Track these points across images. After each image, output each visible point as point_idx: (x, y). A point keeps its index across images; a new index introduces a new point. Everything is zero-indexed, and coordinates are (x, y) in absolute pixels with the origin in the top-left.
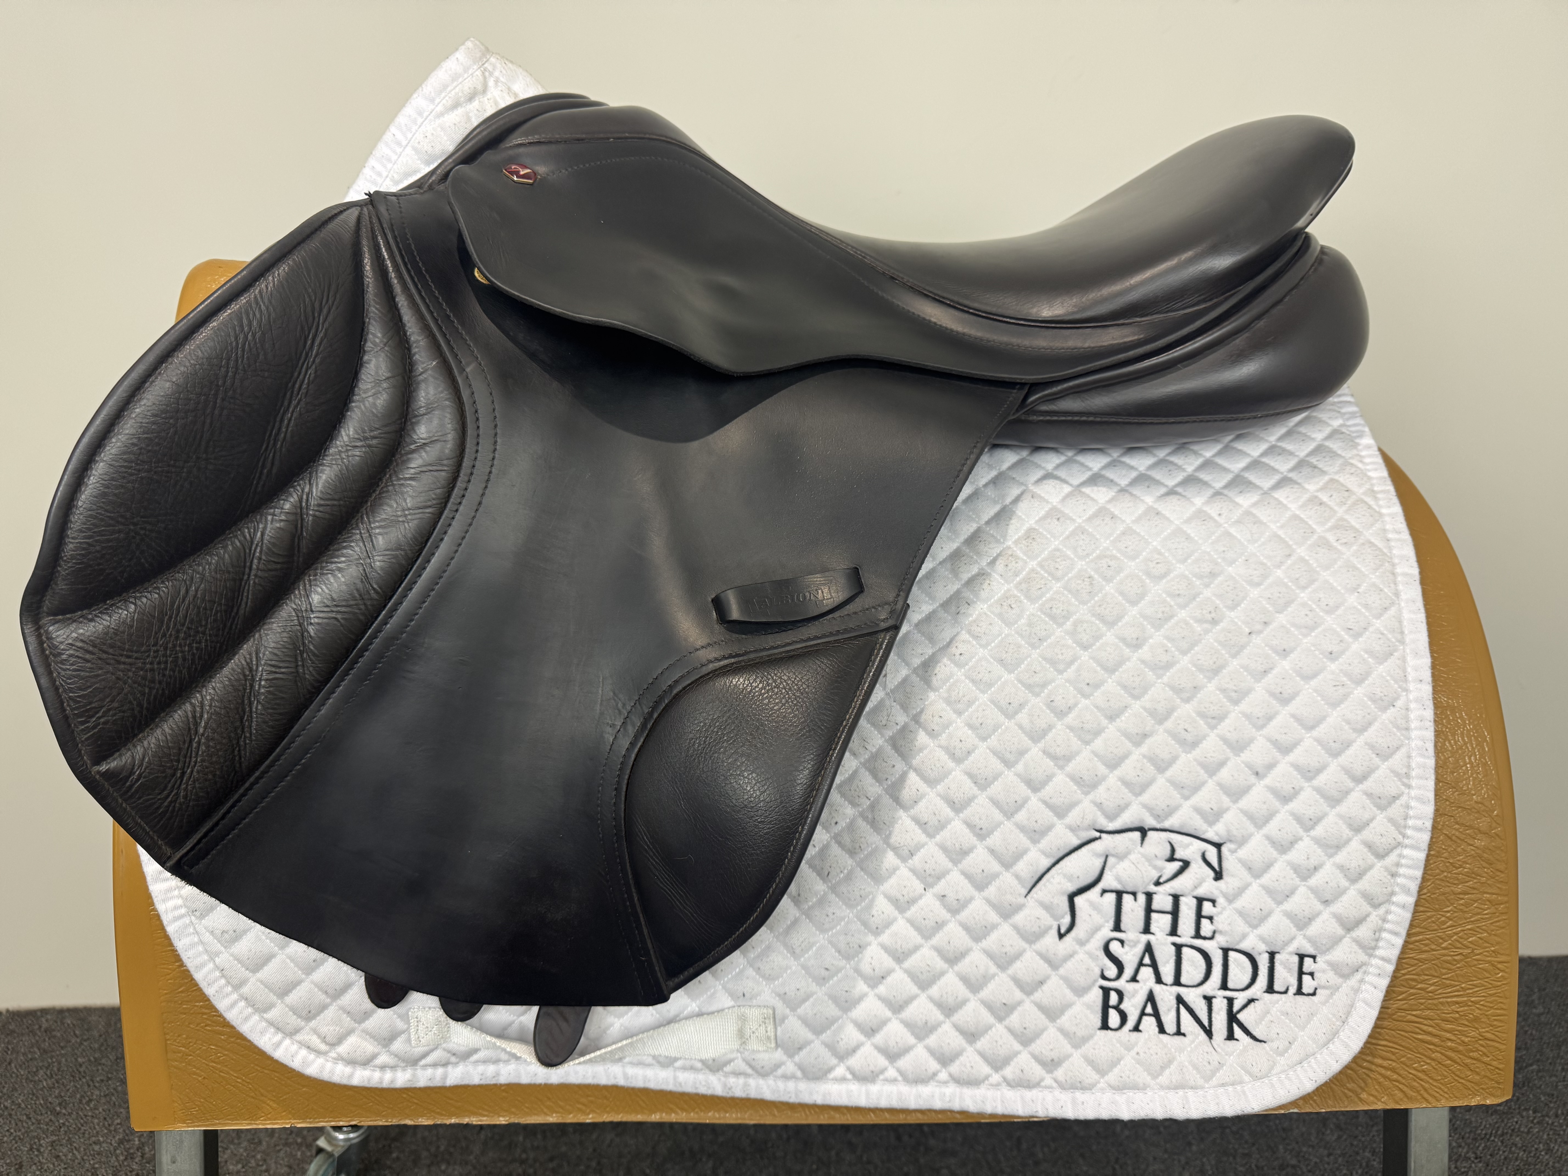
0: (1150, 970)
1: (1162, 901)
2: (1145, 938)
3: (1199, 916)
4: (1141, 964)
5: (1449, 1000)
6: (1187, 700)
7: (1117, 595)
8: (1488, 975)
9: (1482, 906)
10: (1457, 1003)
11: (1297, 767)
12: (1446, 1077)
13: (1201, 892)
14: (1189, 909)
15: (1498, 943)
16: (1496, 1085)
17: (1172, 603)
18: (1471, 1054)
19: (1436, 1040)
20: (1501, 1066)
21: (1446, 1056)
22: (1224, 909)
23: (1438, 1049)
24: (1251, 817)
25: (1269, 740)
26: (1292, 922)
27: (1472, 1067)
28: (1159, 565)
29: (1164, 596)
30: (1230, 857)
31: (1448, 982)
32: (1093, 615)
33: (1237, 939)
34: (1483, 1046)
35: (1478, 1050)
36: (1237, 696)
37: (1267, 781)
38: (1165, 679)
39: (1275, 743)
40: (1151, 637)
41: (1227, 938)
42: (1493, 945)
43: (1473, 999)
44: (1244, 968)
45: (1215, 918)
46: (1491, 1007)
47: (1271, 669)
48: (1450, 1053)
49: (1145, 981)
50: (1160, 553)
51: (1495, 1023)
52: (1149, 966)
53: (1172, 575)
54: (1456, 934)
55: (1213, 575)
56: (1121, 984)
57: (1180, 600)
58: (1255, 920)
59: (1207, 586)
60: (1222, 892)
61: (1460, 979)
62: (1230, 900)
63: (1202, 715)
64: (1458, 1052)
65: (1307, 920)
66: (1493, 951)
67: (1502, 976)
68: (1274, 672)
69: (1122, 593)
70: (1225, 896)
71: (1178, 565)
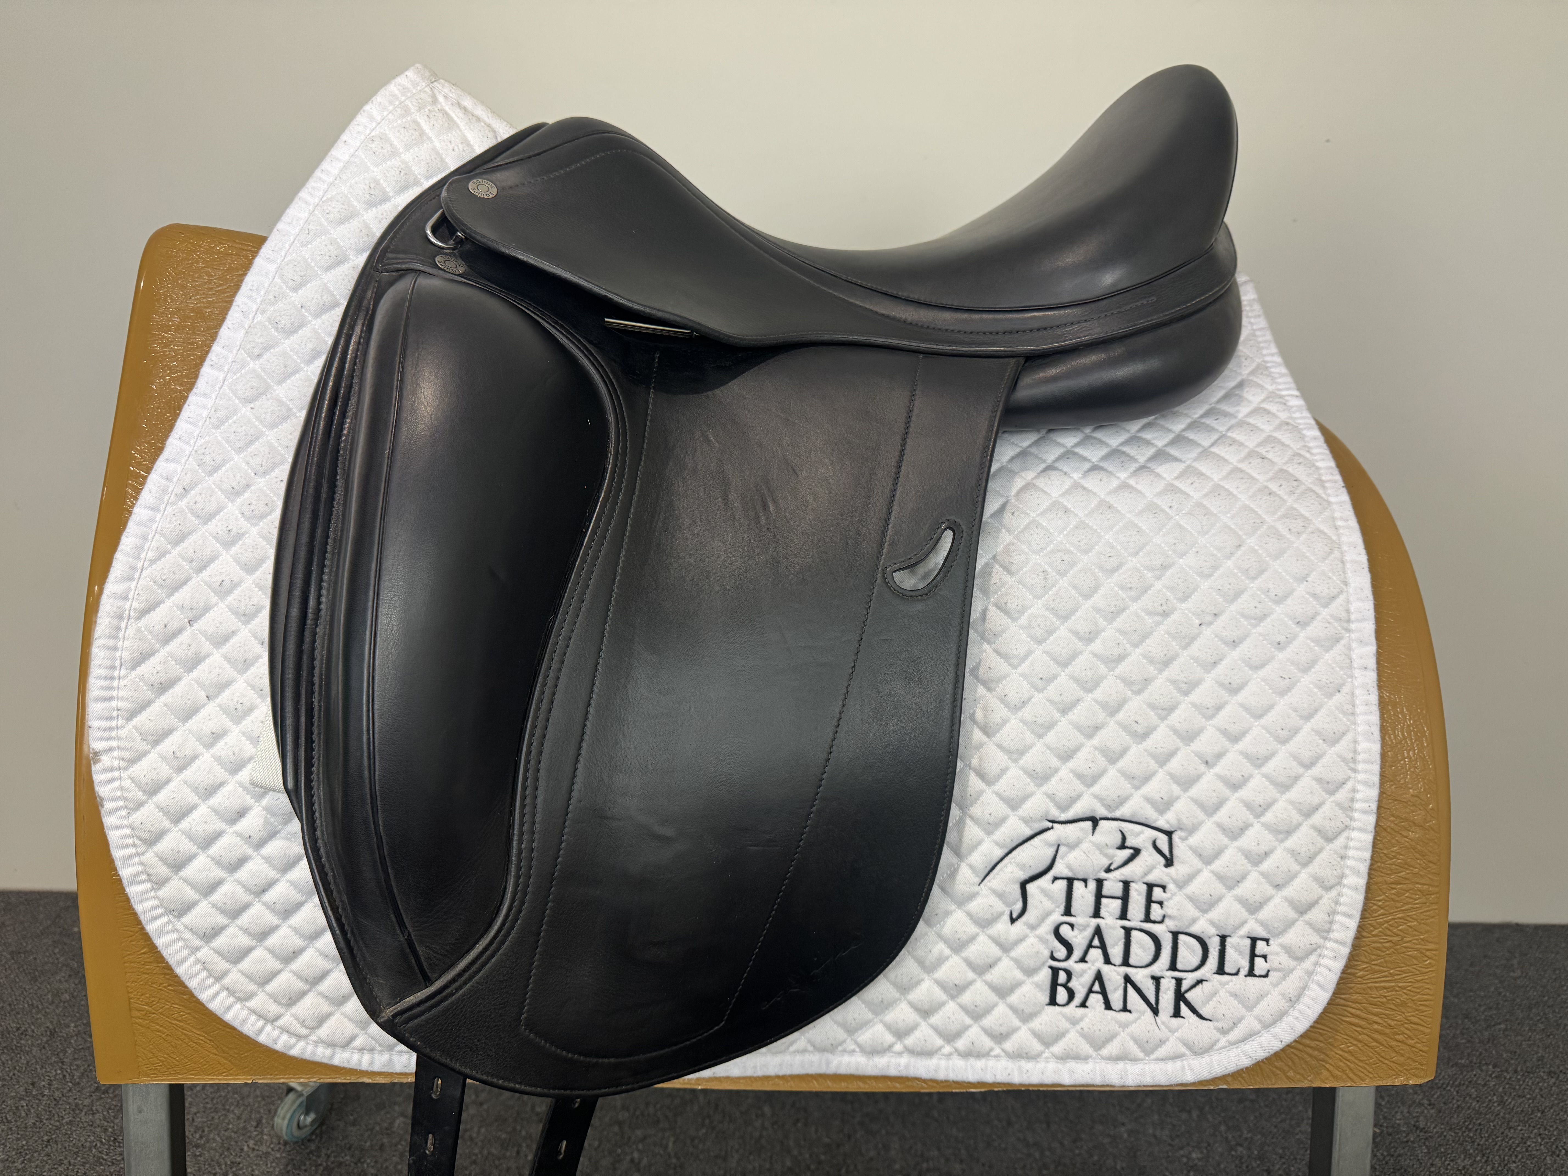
0: (1099, 951)
1: (1113, 886)
2: (1094, 922)
3: (1149, 900)
4: (1090, 946)
5: (1377, 985)
6: (1139, 692)
7: (1070, 588)
8: (1416, 962)
9: (1414, 896)
10: (1385, 988)
11: (1246, 756)
12: (1371, 1058)
13: (1151, 878)
14: (1139, 894)
15: (1427, 932)
16: (1419, 1066)
17: (1124, 596)
18: (1397, 1037)
19: (1363, 1023)
20: (1425, 1049)
21: (1372, 1038)
22: (1173, 895)
23: (1365, 1031)
24: (1201, 806)
25: (1219, 729)
26: (1244, 907)
27: (1397, 1049)
28: (1112, 559)
29: (1116, 588)
30: (1180, 845)
31: (1377, 968)
32: (1047, 609)
33: (1187, 924)
34: (1408, 1029)
35: (1403, 1033)
36: (1188, 687)
37: (1217, 769)
38: (1117, 671)
39: (1224, 733)
40: (1104, 630)
41: (1176, 923)
42: (1422, 934)
43: (1400, 985)
44: (1193, 951)
45: (1165, 903)
46: (1418, 993)
47: (1221, 660)
48: (1376, 1036)
49: (1093, 962)
50: (1112, 547)
51: (1421, 1008)
52: (1098, 947)
53: (1124, 568)
54: (1387, 922)
55: (1164, 568)
56: (1070, 964)
57: (1133, 593)
58: (1206, 906)
59: (1158, 578)
60: (1172, 879)
61: (1390, 965)
62: (1181, 885)
63: (1152, 707)
64: (1385, 1034)
65: (1258, 904)
66: (1422, 939)
67: (1430, 963)
68: (1224, 662)
69: (1075, 587)
70: (1175, 882)
71: (1130, 558)
